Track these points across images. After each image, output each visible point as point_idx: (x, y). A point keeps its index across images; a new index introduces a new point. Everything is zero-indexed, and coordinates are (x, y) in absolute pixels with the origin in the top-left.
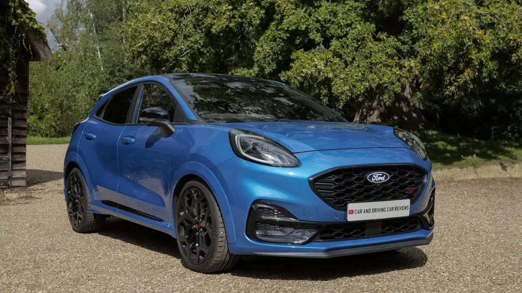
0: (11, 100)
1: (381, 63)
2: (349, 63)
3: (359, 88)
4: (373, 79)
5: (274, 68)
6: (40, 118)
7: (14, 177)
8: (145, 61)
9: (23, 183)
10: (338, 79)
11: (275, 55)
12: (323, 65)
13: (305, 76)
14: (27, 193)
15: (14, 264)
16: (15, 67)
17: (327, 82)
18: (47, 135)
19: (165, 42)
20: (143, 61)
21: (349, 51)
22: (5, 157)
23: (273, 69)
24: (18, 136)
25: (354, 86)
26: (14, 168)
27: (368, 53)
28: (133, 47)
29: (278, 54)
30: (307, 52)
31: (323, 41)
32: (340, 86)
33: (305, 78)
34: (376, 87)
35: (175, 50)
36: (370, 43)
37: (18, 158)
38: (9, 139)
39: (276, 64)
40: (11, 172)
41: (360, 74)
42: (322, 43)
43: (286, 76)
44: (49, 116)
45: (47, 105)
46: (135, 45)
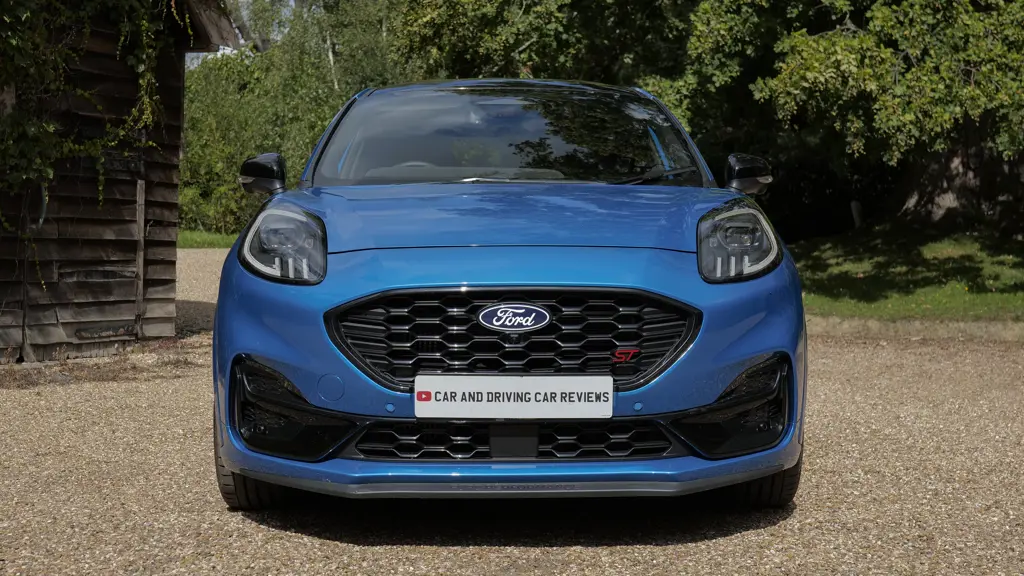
0: (144, 140)
1: (992, 60)
2: (914, 61)
3: (940, 120)
4: (972, 99)
5: (734, 74)
6: (206, 194)
7: (148, 315)
8: (435, 61)
9: (168, 330)
10: (889, 98)
11: (737, 45)
12: (854, 63)
13: (810, 88)
14: (178, 354)
15: (144, 540)
16: (154, 64)
17: (863, 103)
18: (218, 230)
19: (484, 15)
20: (431, 61)
21: (914, 33)
22: (130, 269)
23: (731, 77)
24: (159, 223)
25: (926, 114)
26: (148, 296)
27: (961, 38)
28: (411, 26)
29: (744, 42)
30: (816, 37)
31: (851, 12)
32: (895, 112)
33: (810, 92)
34: (980, 117)
35: (505, 34)
36: (965, 17)
37: (157, 273)
38: (138, 231)
39: (740, 66)
40: (142, 306)
41: (941, 86)
42: (850, 17)
43: (767, 90)
44: (222, 189)
45: (220, 165)
46: (416, 21)
